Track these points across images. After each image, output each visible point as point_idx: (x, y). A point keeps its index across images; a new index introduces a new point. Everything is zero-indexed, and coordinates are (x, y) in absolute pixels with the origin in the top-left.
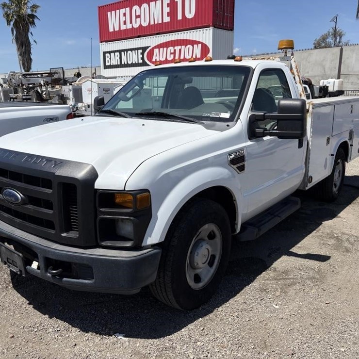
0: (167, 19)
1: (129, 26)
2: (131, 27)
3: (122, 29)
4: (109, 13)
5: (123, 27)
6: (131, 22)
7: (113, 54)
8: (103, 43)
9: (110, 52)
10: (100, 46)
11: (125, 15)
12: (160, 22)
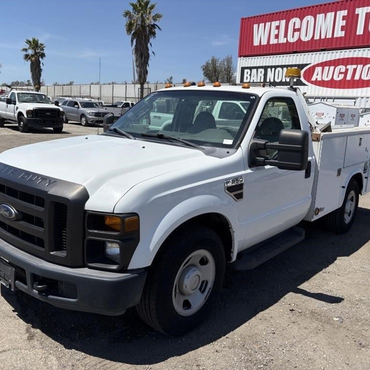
0: (339, 34)
1: (282, 40)
2: (285, 41)
3: (271, 43)
4: (255, 26)
5: (273, 41)
6: (286, 35)
7: (255, 70)
8: (242, 58)
9: (251, 68)
10: (237, 61)
11: (278, 28)
12: (329, 36)
